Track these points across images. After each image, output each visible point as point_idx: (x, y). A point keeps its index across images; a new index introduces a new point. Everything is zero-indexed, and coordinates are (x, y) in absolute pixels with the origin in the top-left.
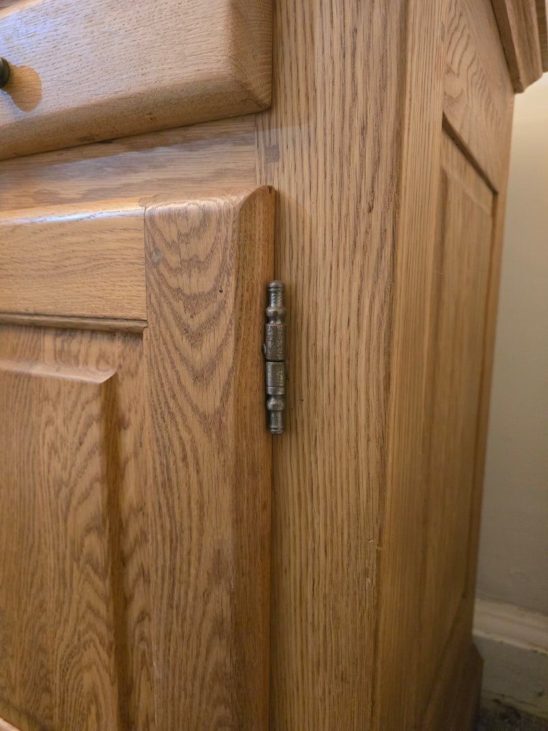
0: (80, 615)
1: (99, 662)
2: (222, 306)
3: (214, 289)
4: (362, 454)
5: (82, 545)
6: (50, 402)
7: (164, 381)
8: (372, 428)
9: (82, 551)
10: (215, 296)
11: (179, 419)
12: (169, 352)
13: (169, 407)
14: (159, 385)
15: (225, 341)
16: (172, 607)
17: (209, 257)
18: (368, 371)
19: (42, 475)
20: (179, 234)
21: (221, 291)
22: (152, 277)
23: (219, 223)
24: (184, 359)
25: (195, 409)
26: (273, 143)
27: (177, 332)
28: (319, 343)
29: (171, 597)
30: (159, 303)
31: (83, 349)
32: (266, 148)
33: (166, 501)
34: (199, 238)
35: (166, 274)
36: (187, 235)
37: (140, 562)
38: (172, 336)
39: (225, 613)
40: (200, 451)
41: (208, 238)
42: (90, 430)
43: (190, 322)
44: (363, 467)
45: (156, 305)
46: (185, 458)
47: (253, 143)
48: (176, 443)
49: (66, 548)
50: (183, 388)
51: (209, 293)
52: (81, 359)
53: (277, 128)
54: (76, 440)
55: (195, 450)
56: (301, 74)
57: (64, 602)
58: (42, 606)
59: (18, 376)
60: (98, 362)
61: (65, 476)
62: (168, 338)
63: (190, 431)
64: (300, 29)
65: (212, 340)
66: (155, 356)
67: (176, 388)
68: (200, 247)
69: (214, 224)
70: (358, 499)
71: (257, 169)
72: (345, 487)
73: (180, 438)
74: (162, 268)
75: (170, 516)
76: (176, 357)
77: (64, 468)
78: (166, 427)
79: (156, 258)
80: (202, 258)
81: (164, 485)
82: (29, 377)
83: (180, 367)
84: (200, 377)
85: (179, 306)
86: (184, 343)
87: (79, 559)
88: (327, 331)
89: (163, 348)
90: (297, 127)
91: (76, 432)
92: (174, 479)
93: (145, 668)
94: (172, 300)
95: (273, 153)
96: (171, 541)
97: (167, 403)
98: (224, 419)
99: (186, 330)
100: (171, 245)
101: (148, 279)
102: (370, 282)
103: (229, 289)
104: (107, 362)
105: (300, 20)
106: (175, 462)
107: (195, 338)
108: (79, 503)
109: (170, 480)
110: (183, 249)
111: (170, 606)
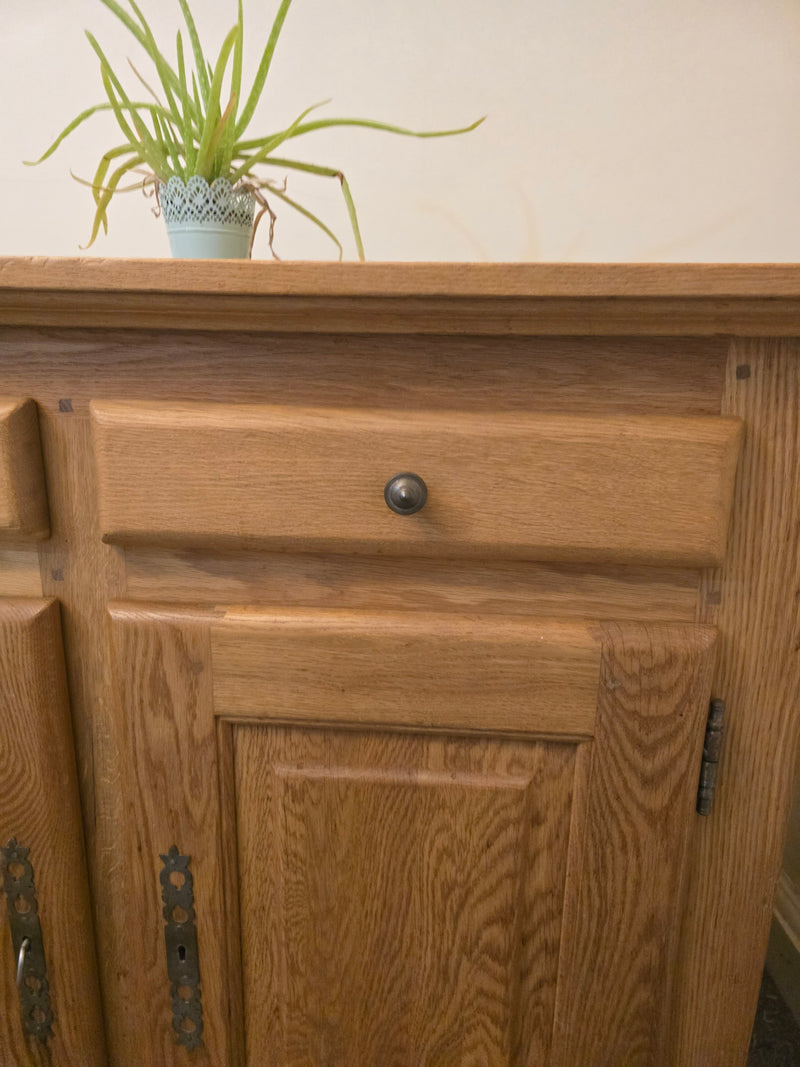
0: (466, 1003)
1: (488, 1040)
2: (681, 727)
3: (675, 712)
4: (771, 819)
5: (478, 938)
6: (447, 811)
7: (608, 785)
8: (782, 799)
9: (477, 943)
10: (675, 719)
11: (621, 817)
12: (616, 762)
13: (611, 807)
14: (601, 790)
15: (680, 754)
16: (593, 971)
17: (672, 689)
18: (783, 761)
19: (425, 879)
20: (642, 668)
21: (681, 715)
22: (605, 701)
23: (686, 663)
24: (633, 768)
25: (640, 807)
26: (717, 589)
27: (628, 747)
28: (742, 744)
29: (593, 961)
30: (611, 723)
31: (488, 755)
32: (708, 594)
33: (597, 885)
34: (664, 673)
35: (623, 700)
36: (650, 670)
37: (543, 939)
38: (622, 750)
39: (653, 963)
40: (642, 840)
41: (674, 674)
42: (504, 833)
43: (644, 738)
44: (770, 830)
45: (607, 725)
46: (624, 847)
47: (696, 587)
48: (616, 835)
49: (453, 944)
50: (629, 791)
51: (668, 716)
52: (485, 765)
53: (721, 579)
54: (483, 842)
55: (636, 839)
56: (749, 545)
57: (442, 997)
58: (405, 1008)
59: (396, 787)
60: (509, 767)
61: (460, 878)
62: (617, 751)
63: (633, 825)
64: (751, 511)
65: (666, 753)
66: (600, 766)
67: (622, 792)
68: (665, 680)
69: (680, 664)
70: (763, 852)
71: (698, 607)
72: (753, 843)
73: (621, 832)
74: (618, 694)
75: (600, 896)
76: (624, 765)
77: (460, 870)
78: (606, 824)
79: (611, 686)
80: (664, 688)
81: (596, 872)
82: (416, 787)
83: (627, 774)
84: (648, 782)
85: (634, 725)
86: (636, 756)
87: (471, 953)
88: (750, 732)
89: (610, 759)
90: (740, 583)
91: (482, 836)
92: (609, 866)
93: (538, 1030)
94: (626, 720)
95: (715, 597)
96: (600, 915)
97: (608, 803)
98: (671, 813)
99: (639, 745)
100: (631, 677)
101: (600, 702)
102: (792, 700)
103: (690, 714)
104: (523, 767)
105: (752, 504)
106: (613, 852)
107: (648, 751)
108: (480, 900)
109: (604, 867)
110: (645, 680)
111: (591, 970)
